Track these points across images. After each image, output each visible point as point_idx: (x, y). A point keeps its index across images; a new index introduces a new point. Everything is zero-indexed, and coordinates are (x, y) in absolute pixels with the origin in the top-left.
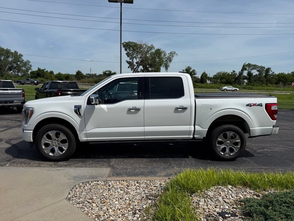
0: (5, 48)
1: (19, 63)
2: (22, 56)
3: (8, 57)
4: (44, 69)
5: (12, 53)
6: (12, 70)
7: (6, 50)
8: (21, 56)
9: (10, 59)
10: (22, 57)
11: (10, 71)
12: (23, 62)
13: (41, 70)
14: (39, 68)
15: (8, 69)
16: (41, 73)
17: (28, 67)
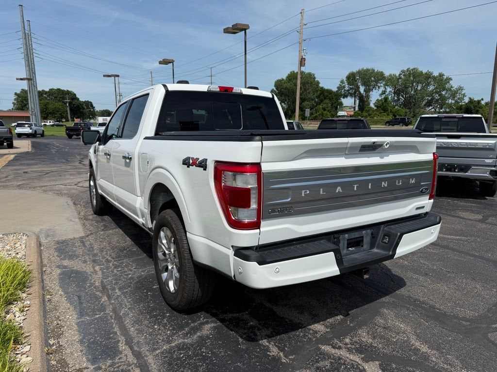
0: (424, 71)
1: (443, 93)
2: (451, 79)
3: (428, 84)
4: (480, 99)
5: (434, 78)
6: (432, 106)
7: (426, 74)
8: (449, 79)
9: (431, 88)
10: (451, 82)
11: (429, 106)
12: (450, 90)
13: (475, 101)
14: (470, 98)
15: (425, 105)
16: (472, 107)
17: (459, 98)
